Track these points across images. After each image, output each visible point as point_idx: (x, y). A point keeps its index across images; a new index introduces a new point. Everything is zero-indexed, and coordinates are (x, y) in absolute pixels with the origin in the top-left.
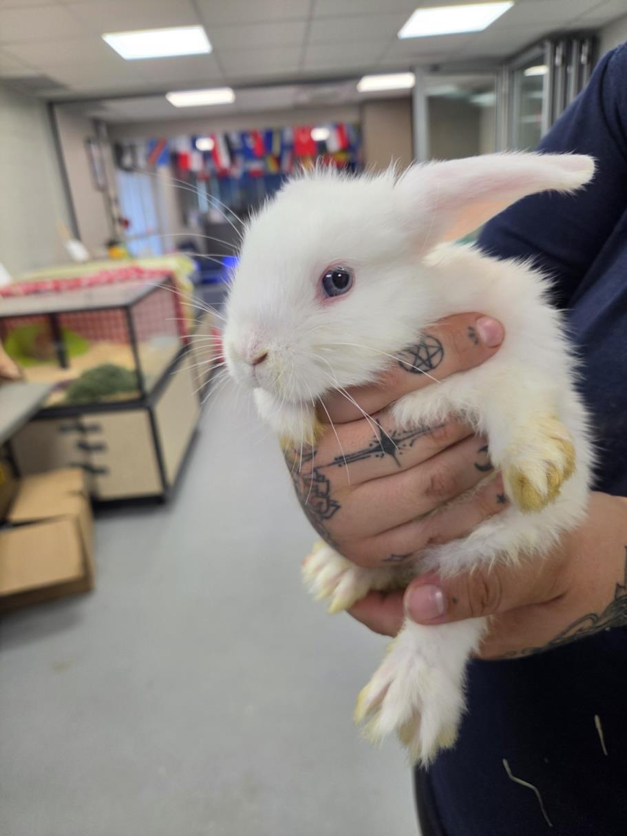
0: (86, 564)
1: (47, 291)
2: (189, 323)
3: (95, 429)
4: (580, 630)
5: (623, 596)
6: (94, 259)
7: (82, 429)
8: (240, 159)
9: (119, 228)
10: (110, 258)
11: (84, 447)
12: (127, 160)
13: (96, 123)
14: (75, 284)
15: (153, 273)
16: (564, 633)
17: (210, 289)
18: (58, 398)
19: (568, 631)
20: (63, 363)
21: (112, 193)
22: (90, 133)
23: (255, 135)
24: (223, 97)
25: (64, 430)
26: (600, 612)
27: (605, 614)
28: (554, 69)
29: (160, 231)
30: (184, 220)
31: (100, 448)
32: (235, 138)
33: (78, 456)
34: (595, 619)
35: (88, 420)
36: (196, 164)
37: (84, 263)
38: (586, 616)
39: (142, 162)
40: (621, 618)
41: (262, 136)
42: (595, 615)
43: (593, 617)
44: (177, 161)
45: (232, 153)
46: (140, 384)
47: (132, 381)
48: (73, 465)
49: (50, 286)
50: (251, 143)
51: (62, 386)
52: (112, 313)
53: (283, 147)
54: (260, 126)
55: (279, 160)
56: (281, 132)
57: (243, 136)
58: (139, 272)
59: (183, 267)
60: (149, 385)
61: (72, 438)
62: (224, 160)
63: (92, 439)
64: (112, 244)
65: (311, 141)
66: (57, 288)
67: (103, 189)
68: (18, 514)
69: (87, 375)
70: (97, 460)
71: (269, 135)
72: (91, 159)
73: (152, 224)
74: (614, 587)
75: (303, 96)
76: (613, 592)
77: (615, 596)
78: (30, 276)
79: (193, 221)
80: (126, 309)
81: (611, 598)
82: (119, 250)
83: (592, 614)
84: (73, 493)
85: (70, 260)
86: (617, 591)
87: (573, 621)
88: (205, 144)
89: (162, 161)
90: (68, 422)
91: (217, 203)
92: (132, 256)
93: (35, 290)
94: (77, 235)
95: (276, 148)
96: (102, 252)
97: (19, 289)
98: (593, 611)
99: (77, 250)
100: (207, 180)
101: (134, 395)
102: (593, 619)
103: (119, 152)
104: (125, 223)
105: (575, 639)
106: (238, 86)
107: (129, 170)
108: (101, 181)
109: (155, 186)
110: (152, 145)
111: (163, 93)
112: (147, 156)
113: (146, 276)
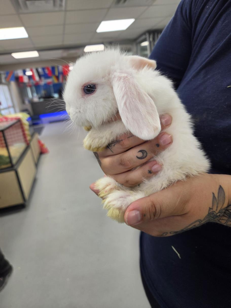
2: (28, 138)
4: (194, 226)
5: (211, 212)
8: (43, 78)
15: (12, 119)
16: (187, 227)
17: (36, 127)
19: (189, 226)
23: (48, 69)
24: (34, 54)
26: (202, 219)
27: (204, 219)
28: (150, 43)
29: (14, 107)
30: (23, 102)
32: (40, 70)
34: (200, 221)
36: (26, 80)
38: (197, 220)
39: (4, 80)
40: (210, 220)
41: (50, 69)
42: (200, 220)
43: (199, 221)
44: (18, 80)
45: (40, 76)
46: (11, 161)
47: (8, 160)
50: (47, 71)
53: (59, 73)
54: (50, 66)
55: (57, 78)
56: (58, 67)
57: (43, 69)
58: (6, 119)
59: (24, 117)
60: (14, 161)
62: (37, 78)
65: (69, 70)
71: (53, 68)
73: (10, 103)
74: (208, 209)
75: (65, 54)
76: (208, 210)
77: (209, 212)
79: (27, 102)
81: (207, 213)
83: (199, 220)
86: (209, 210)
87: (191, 223)
88: (29, 73)
89: (12, 80)
91: (35, 95)
95: (57, 73)
98: (199, 218)
100: (30, 86)
101: (9, 165)
102: (199, 222)
105: (192, 228)
106: (39, 50)
109: (10, 90)
110: (7, 73)
111: (10, 53)
112: (6, 78)
113: (9, 120)
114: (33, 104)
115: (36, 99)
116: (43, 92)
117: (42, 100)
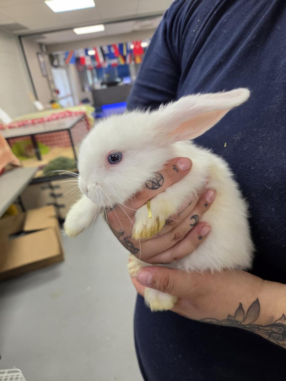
0: (61, 249)
1: (29, 124)
3: (58, 187)
6: (46, 109)
7: (51, 187)
8: (107, 58)
9: (55, 94)
10: (53, 108)
11: (53, 195)
12: (56, 63)
13: (41, 45)
14: (42, 121)
15: (76, 114)
18: (40, 174)
20: (39, 157)
21: (50, 78)
22: (38, 50)
23: (115, 46)
24: (100, 28)
25: (43, 188)
29: (72, 95)
30: (83, 90)
31: (60, 195)
32: (106, 49)
33: (51, 200)
35: (54, 183)
36: (88, 62)
37: (42, 111)
39: (62, 63)
41: (118, 46)
44: (79, 61)
45: (104, 55)
47: (73, 163)
48: (49, 204)
49: (30, 122)
50: (113, 50)
51: (41, 168)
52: (61, 133)
53: (128, 52)
54: (117, 42)
55: (124, 58)
56: (126, 44)
57: (109, 47)
58: (70, 113)
61: (47, 192)
62: (101, 59)
63: (57, 192)
64: (52, 102)
65: (141, 47)
66: (33, 123)
67: (46, 76)
68: (27, 228)
69: (51, 162)
70: (60, 201)
71: (121, 46)
72: (39, 62)
73: (68, 92)
75: (136, 26)
78: (19, 118)
79: (87, 89)
80: (68, 130)
82: (56, 105)
84: (51, 217)
85: (36, 110)
88: (92, 53)
90: (45, 185)
91: (96, 80)
92: (62, 107)
93: (23, 124)
94: (37, 98)
95: (125, 52)
96: (49, 106)
97: (16, 125)
99: (39, 105)
100: (91, 69)
101: (74, 170)
103: (52, 58)
104: (57, 92)
106: (106, 23)
107: (56, 67)
108: (45, 73)
109: (68, 74)
110: (67, 54)
111: (72, 28)
112: (65, 59)
113: (73, 114)
114: (94, 92)
115: (98, 86)
116: (105, 76)
117: (105, 87)
